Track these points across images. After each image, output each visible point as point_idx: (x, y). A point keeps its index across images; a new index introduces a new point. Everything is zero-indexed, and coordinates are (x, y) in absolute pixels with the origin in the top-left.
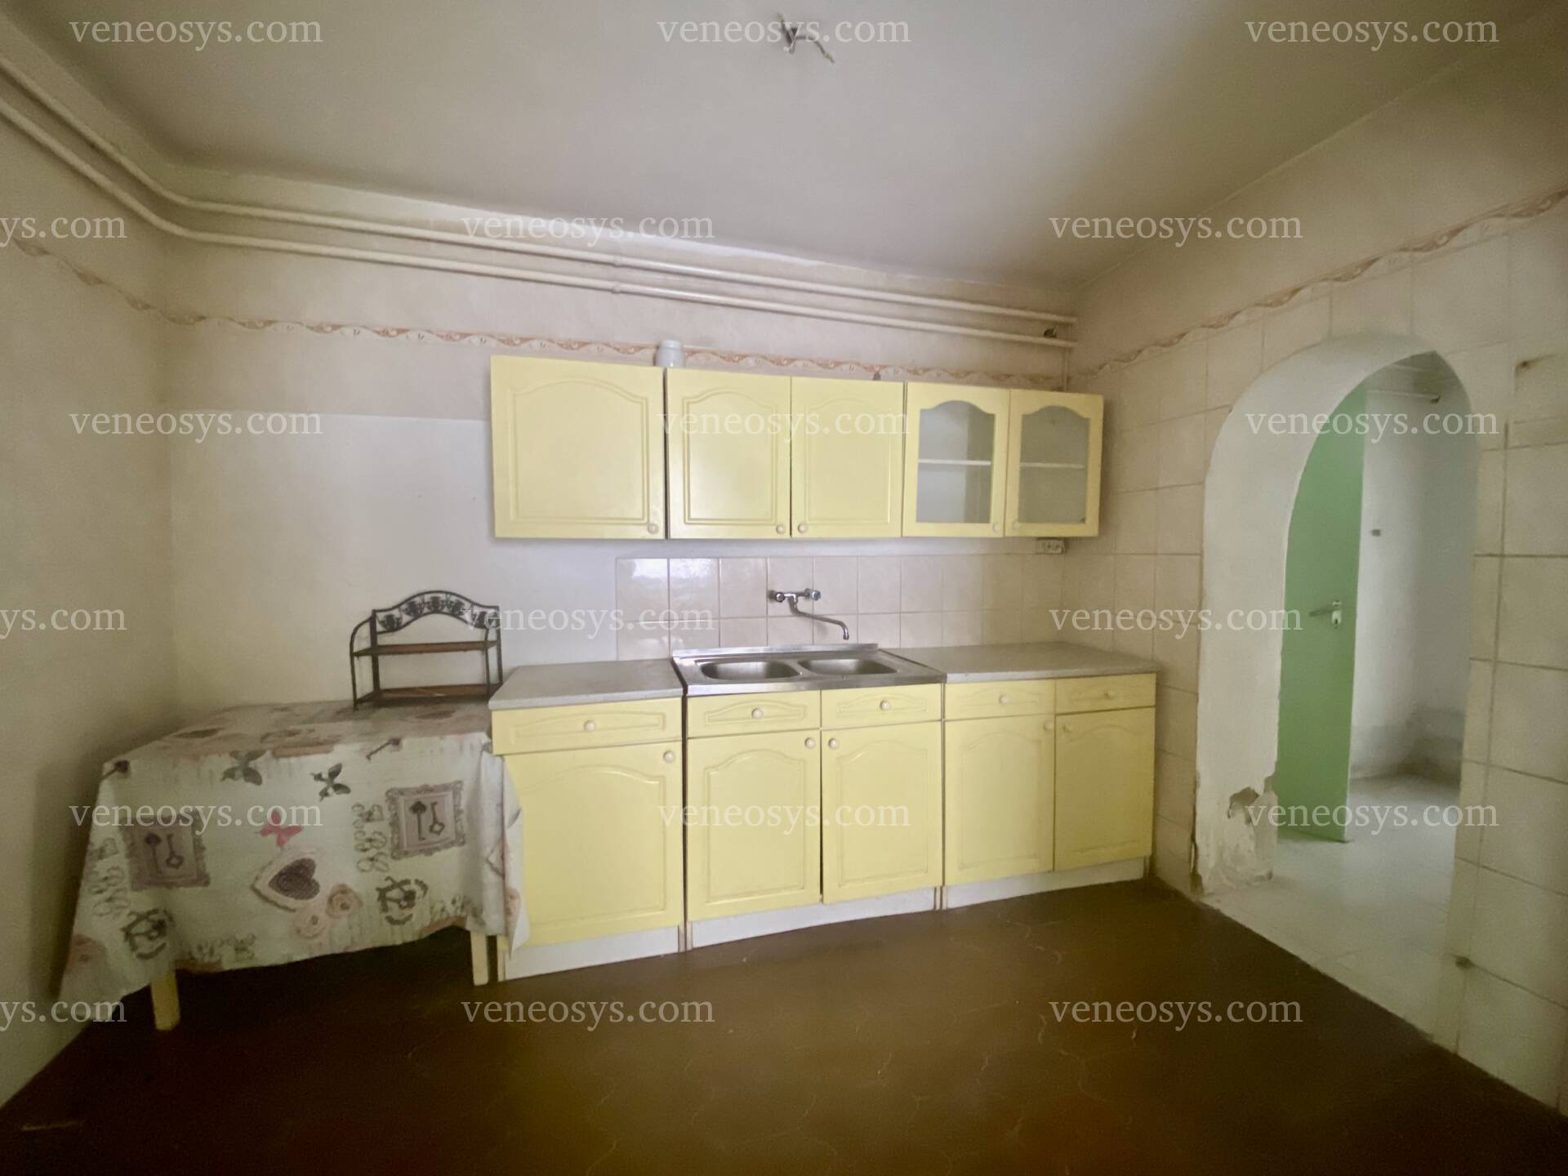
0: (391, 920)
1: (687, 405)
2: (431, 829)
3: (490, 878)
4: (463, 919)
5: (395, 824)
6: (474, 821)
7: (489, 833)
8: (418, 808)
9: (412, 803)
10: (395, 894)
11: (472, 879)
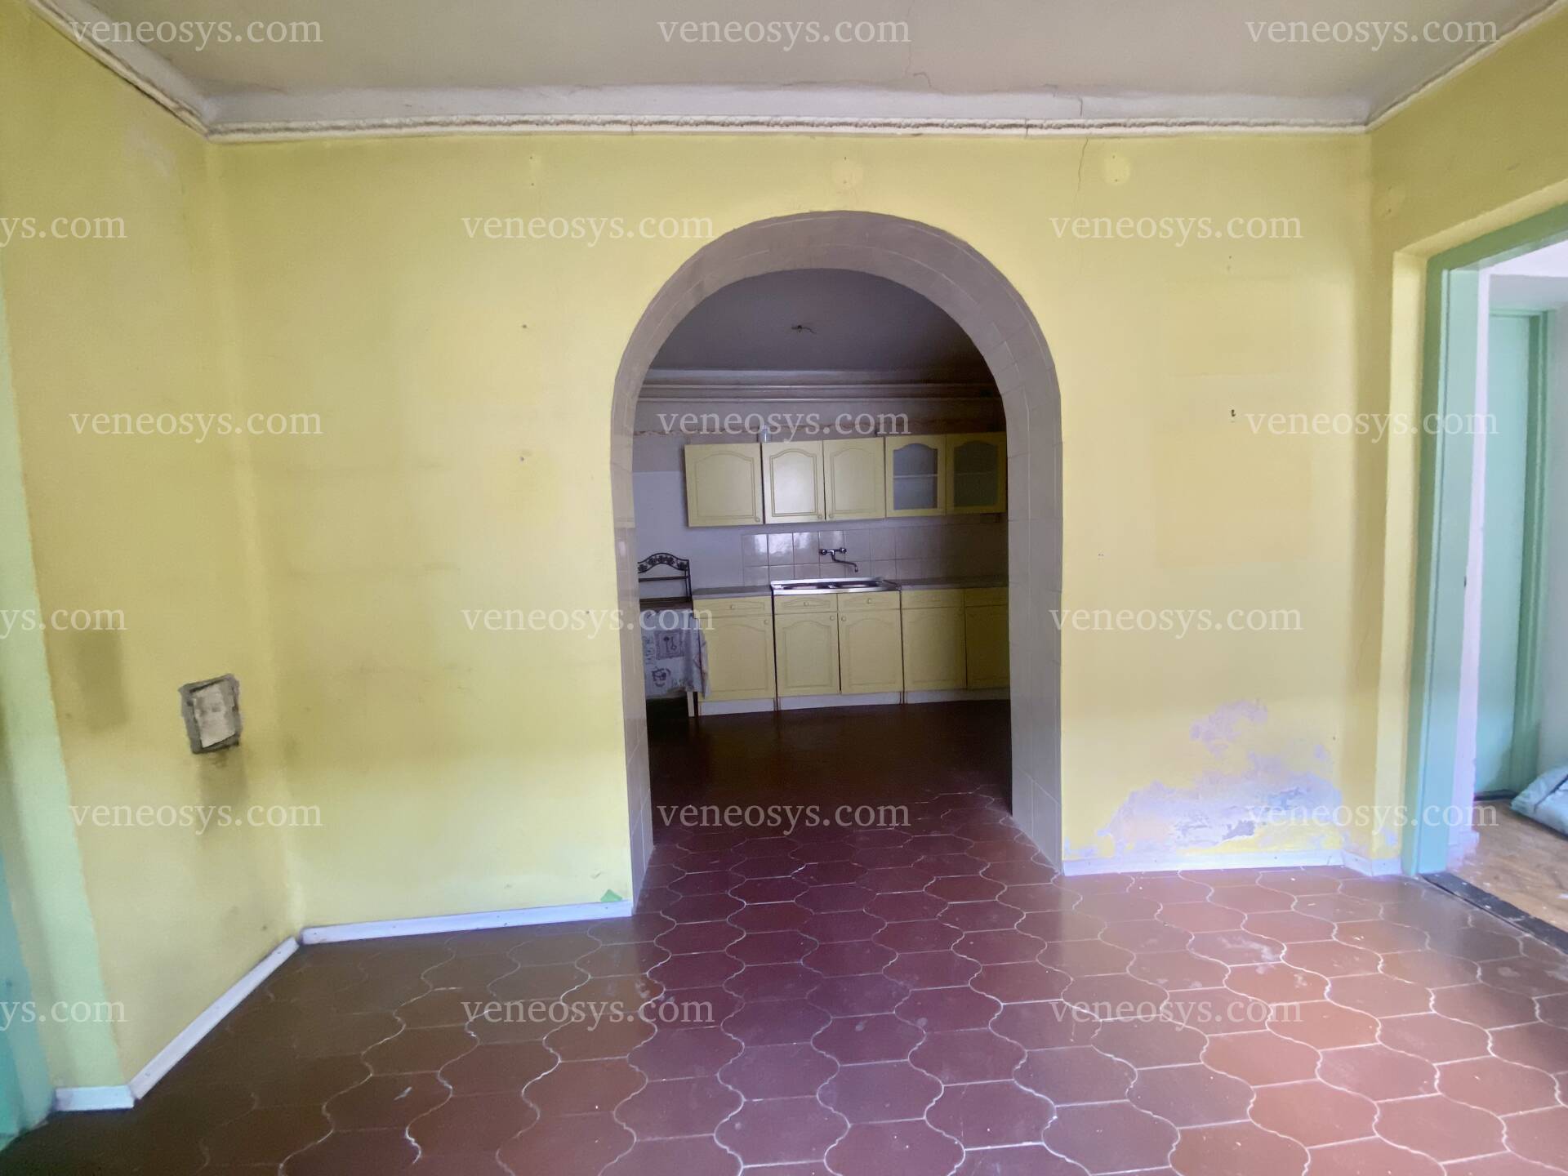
0: (657, 685)
1: (771, 458)
2: (672, 648)
3: (695, 669)
4: (684, 688)
5: (658, 645)
6: (688, 644)
7: (694, 650)
8: (666, 639)
9: (664, 637)
10: (659, 674)
11: (688, 670)
